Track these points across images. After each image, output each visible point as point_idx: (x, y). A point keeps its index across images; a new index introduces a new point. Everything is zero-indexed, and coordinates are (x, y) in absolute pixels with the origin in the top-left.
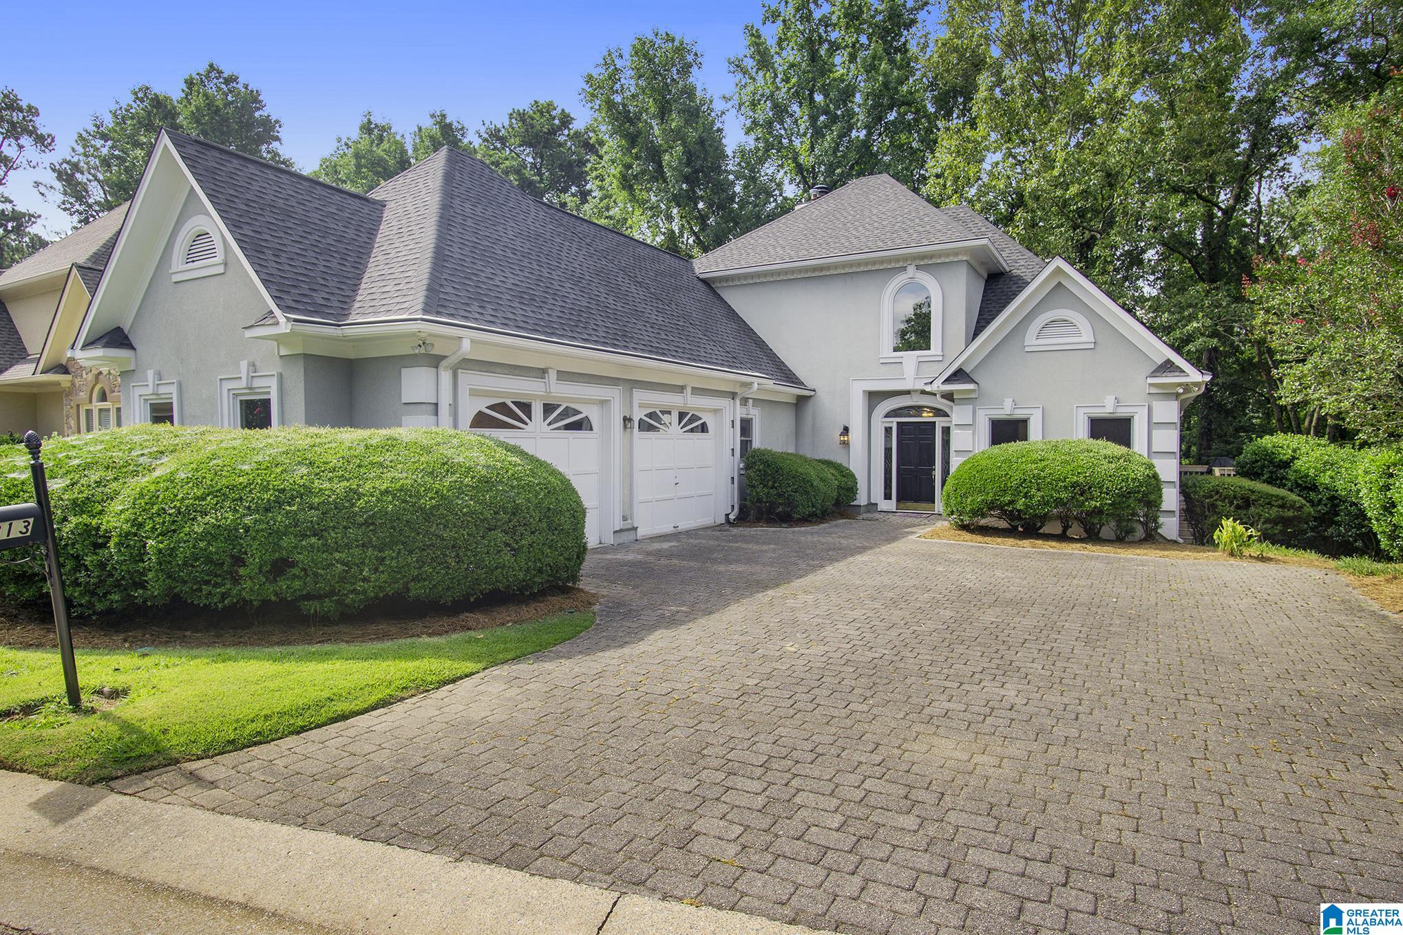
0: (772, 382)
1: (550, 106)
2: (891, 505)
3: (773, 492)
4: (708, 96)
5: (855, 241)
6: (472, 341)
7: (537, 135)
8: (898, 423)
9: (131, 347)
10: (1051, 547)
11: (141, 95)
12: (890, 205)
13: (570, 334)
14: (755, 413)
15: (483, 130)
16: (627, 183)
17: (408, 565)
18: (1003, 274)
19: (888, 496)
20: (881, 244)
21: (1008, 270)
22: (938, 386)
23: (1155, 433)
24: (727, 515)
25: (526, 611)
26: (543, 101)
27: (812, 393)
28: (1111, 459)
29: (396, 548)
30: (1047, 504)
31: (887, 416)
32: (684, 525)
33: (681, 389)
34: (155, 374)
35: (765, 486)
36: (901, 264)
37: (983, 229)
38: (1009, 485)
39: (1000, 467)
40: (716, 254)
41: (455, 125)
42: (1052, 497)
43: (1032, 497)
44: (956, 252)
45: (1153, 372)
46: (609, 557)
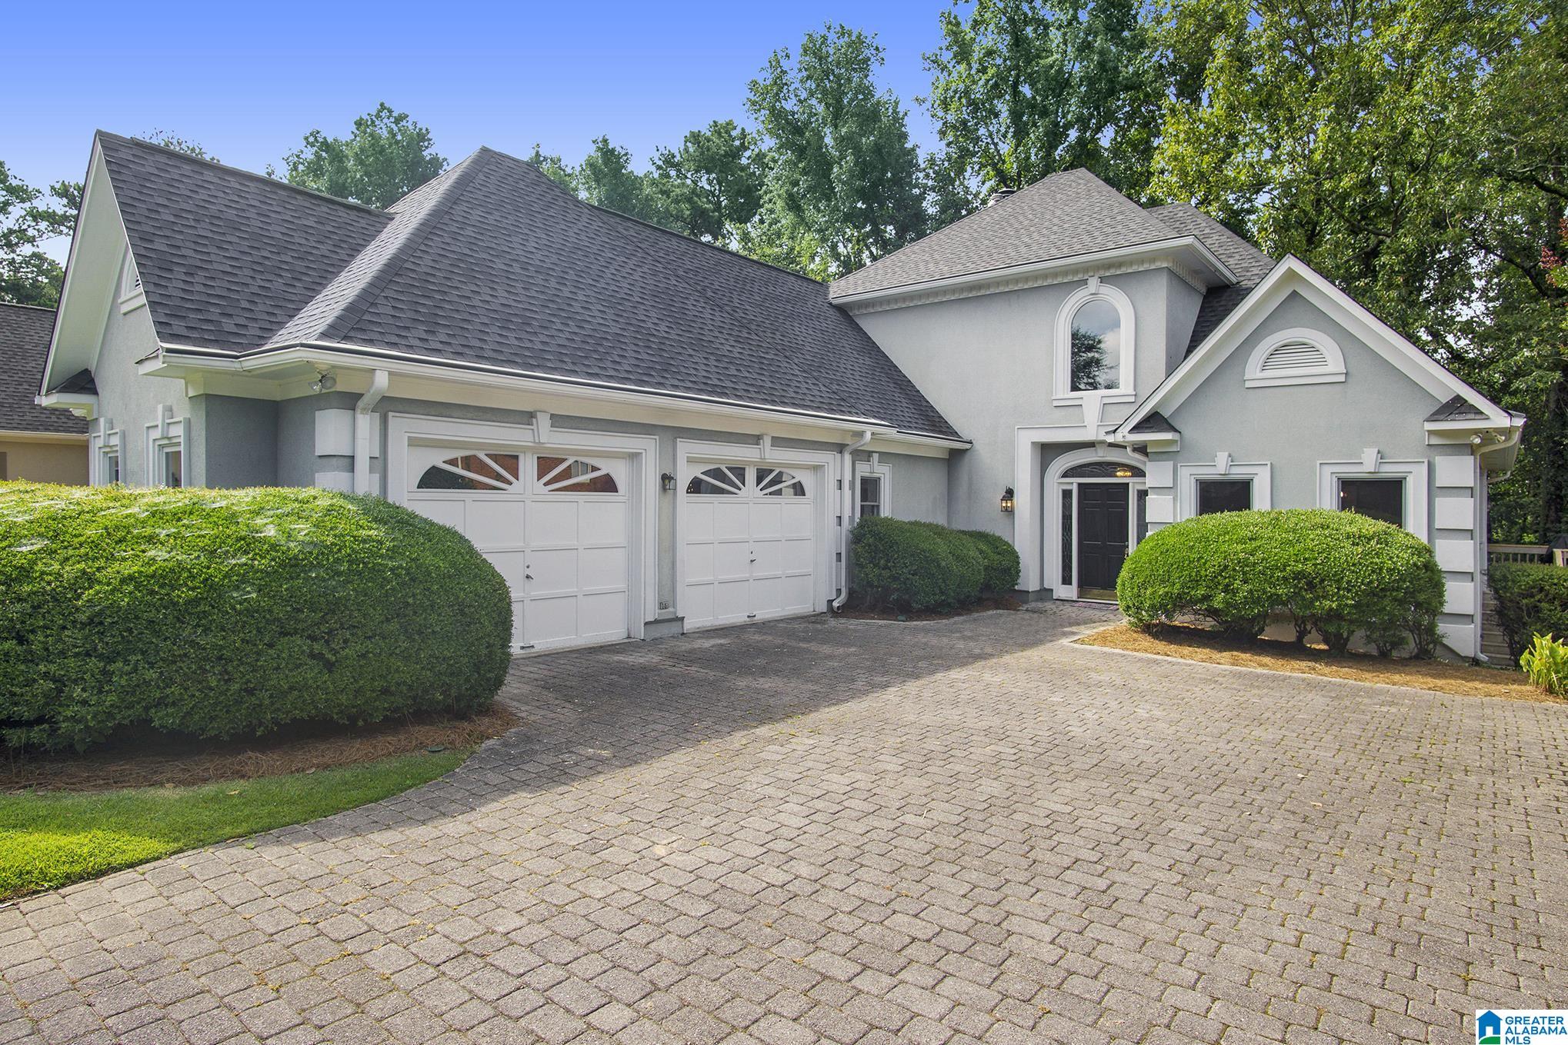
0: (894, 431)
1: (729, 126)
2: (1071, 592)
3: (886, 573)
4: (893, 99)
5: (1023, 250)
6: (390, 373)
7: (713, 158)
8: (1080, 485)
9: (95, 392)
10: (1261, 665)
11: (311, 139)
12: (1079, 204)
13: (570, 367)
14: (883, 472)
15: (657, 155)
16: (793, 204)
17: (147, 683)
18: (1227, 287)
19: (1066, 580)
20: (1054, 251)
21: (1234, 280)
22: (1123, 435)
23: (1439, 502)
24: (830, 602)
25: (356, 748)
26: (722, 121)
27: (968, 446)
28: (1358, 539)
29: (133, 658)
30: (1257, 602)
31: (1065, 475)
32: (763, 614)
33: (757, 439)
34: (106, 422)
35: (875, 566)
36: (1080, 277)
37: (1207, 231)
38: (1203, 573)
39: (1192, 548)
40: (857, 276)
41: (618, 149)
42: (1265, 592)
43: (1234, 592)
44: (1153, 256)
45: (1434, 414)
46: (617, 658)
